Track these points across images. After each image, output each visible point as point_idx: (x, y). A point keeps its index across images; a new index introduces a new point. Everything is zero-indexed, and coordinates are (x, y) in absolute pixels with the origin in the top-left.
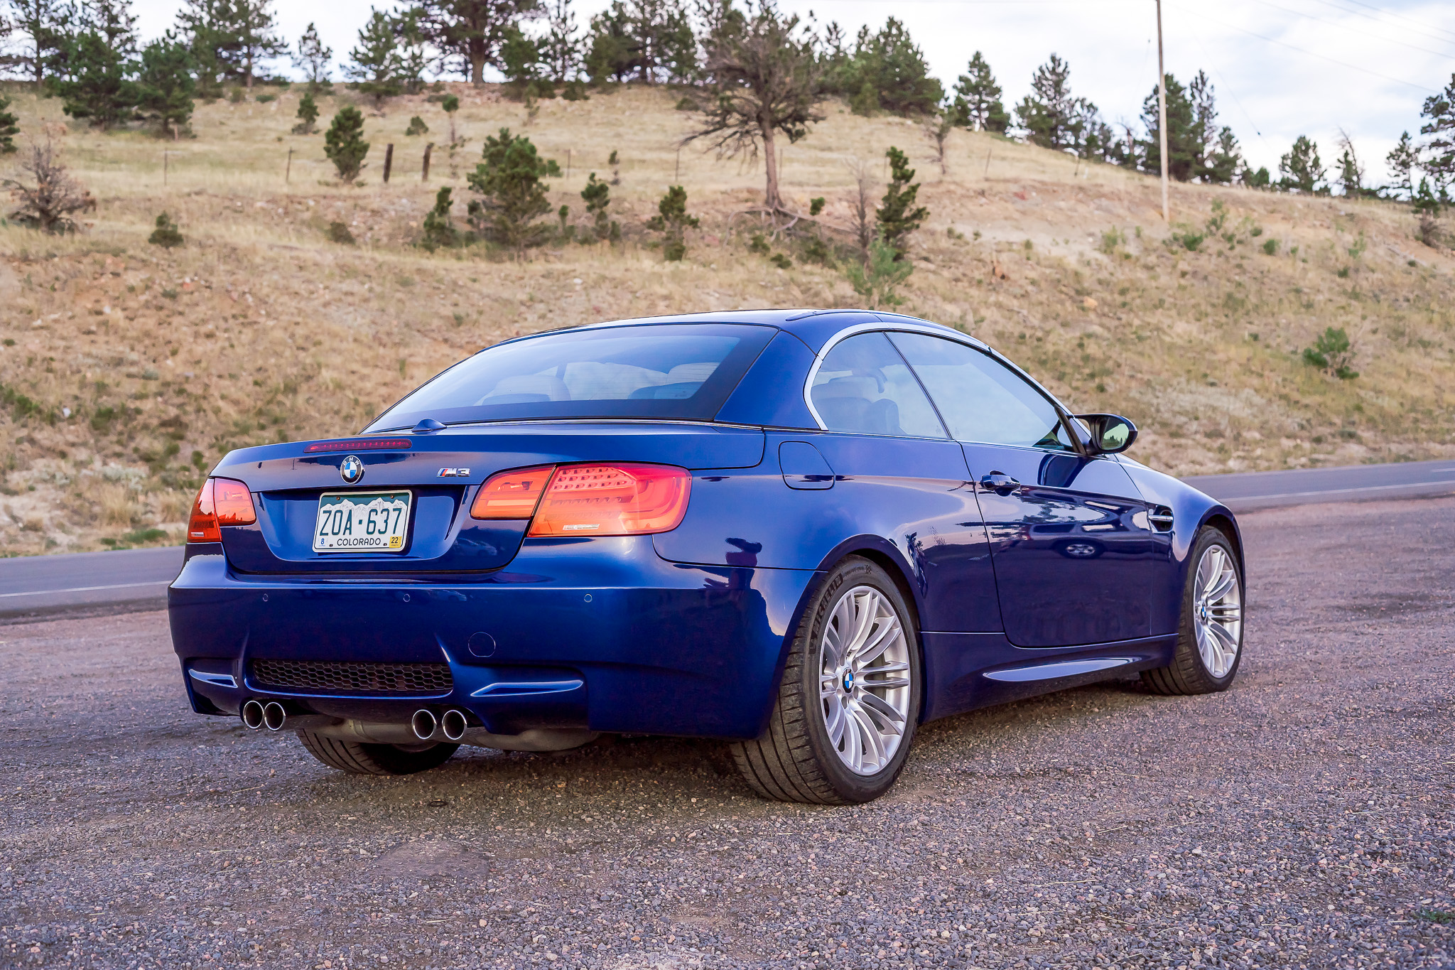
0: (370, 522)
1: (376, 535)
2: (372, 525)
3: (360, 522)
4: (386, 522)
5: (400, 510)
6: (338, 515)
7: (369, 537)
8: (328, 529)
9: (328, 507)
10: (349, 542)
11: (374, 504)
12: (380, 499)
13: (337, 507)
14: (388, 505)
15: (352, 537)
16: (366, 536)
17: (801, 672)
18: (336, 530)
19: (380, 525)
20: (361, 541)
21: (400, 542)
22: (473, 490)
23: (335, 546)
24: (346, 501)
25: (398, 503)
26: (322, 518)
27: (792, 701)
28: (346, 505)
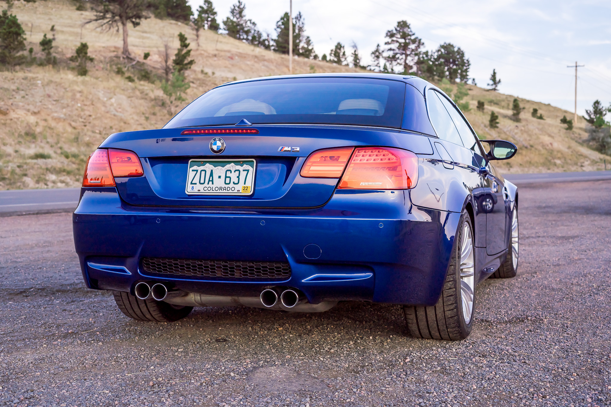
0: (226, 177)
1: (231, 185)
2: (228, 180)
3: (220, 177)
4: (238, 177)
5: (248, 171)
6: (203, 173)
7: (227, 186)
8: (196, 180)
9: (195, 168)
10: (212, 189)
11: (228, 167)
12: (232, 164)
13: (202, 168)
14: (238, 167)
15: (214, 186)
16: (224, 185)
17: (455, 268)
18: (202, 181)
19: (234, 179)
20: (221, 188)
21: (249, 189)
22: (301, 160)
23: (202, 191)
24: (208, 165)
25: (246, 167)
26: (191, 174)
27: (449, 284)
28: (208, 167)
